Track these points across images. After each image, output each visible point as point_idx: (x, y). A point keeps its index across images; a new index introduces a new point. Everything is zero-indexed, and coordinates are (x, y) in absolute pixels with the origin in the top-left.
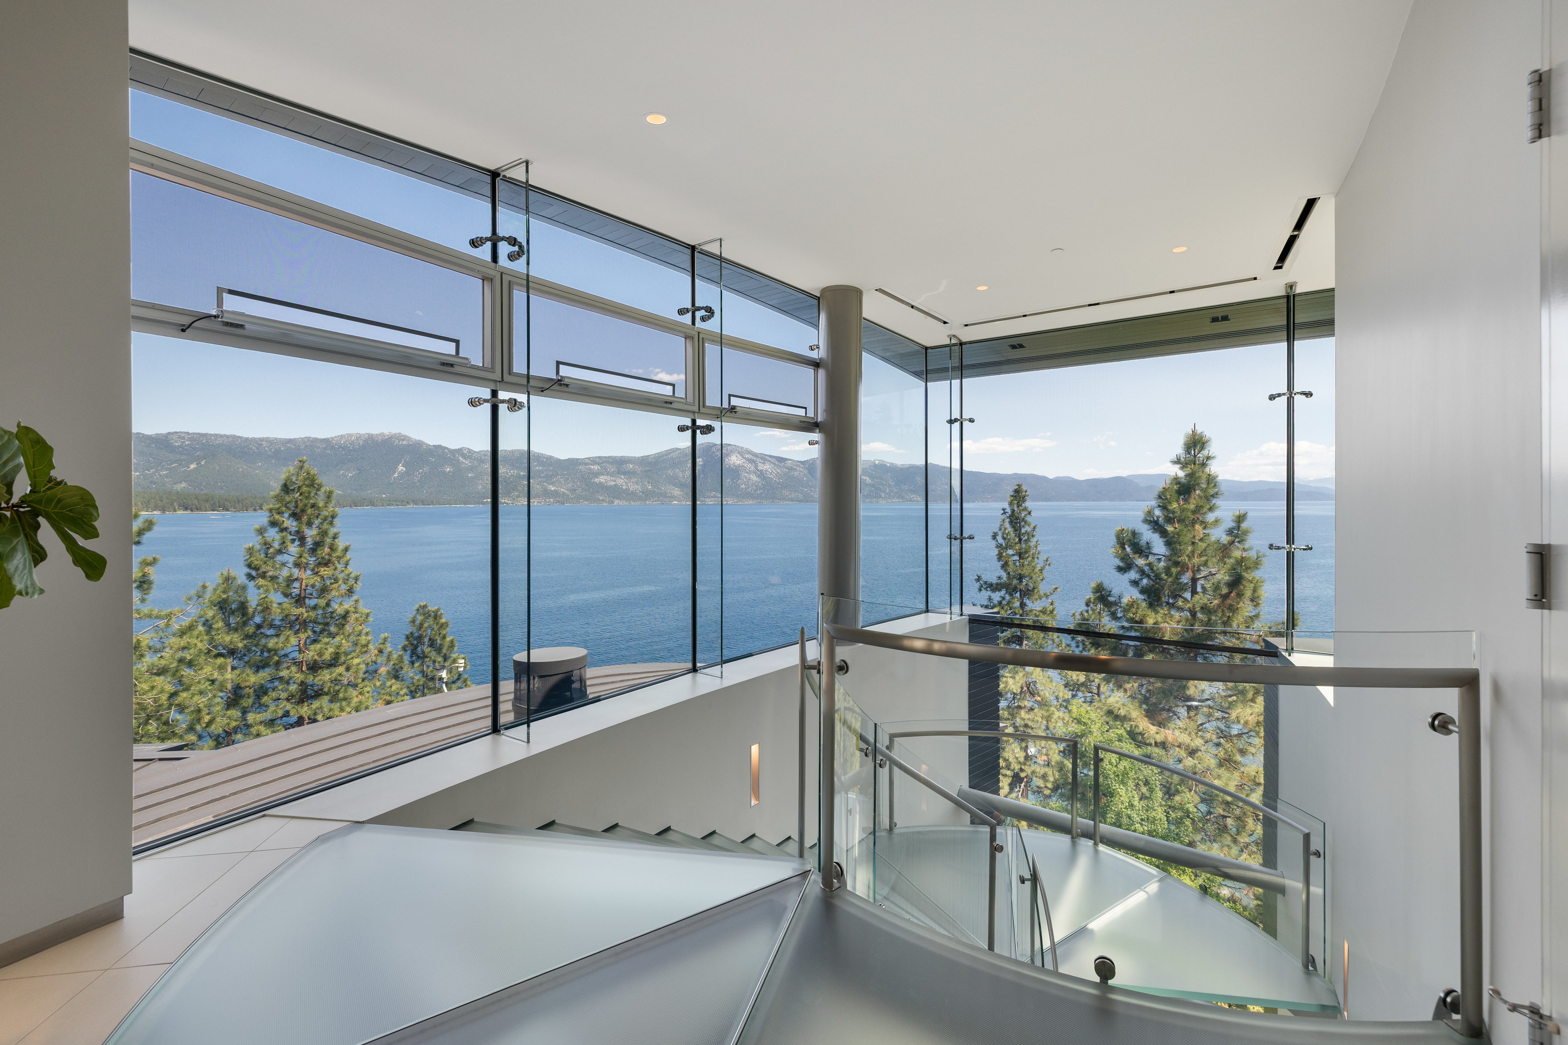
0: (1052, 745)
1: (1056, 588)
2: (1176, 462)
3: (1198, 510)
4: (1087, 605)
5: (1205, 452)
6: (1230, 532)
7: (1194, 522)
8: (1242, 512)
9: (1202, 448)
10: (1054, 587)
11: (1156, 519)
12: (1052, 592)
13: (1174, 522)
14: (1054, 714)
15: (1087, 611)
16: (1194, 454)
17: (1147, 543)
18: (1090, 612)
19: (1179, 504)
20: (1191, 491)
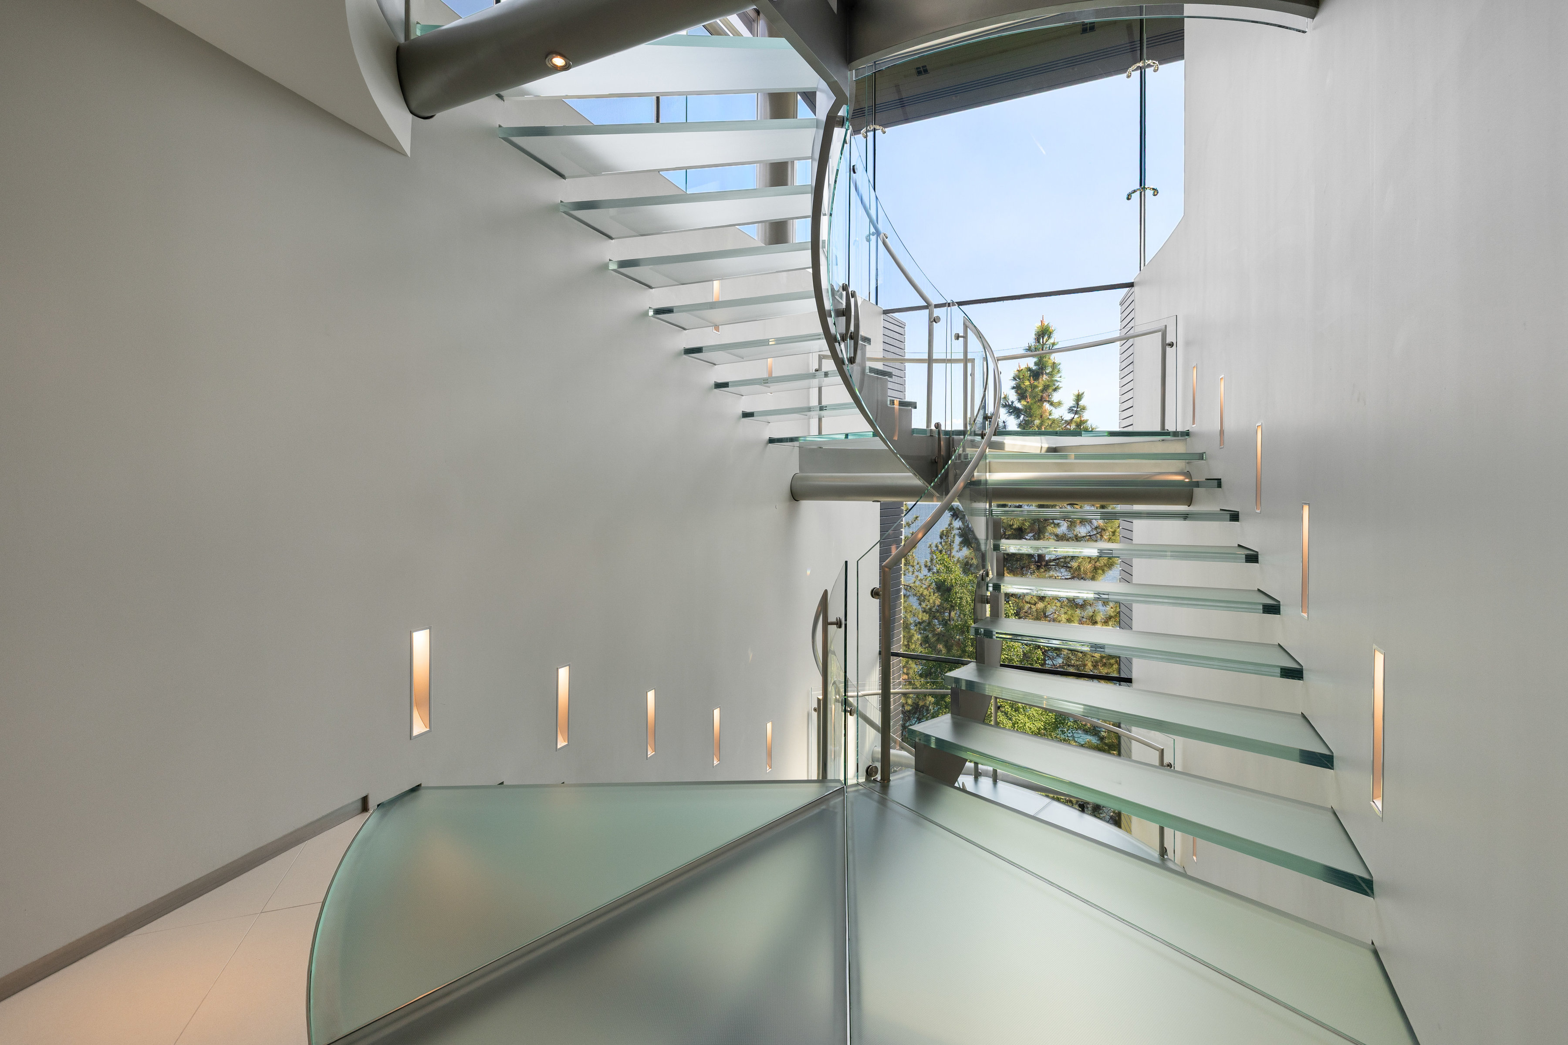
0: (912, 664)
1: (917, 518)
2: (1028, 349)
3: (1046, 388)
4: (941, 537)
5: (1051, 341)
6: (1071, 410)
7: (1042, 400)
8: (1081, 392)
9: (1049, 337)
10: (915, 516)
11: (1010, 403)
12: (913, 521)
13: (1027, 397)
14: (914, 636)
15: (941, 543)
16: (1043, 342)
17: (1004, 422)
18: (943, 544)
19: (1030, 382)
20: (1040, 375)
